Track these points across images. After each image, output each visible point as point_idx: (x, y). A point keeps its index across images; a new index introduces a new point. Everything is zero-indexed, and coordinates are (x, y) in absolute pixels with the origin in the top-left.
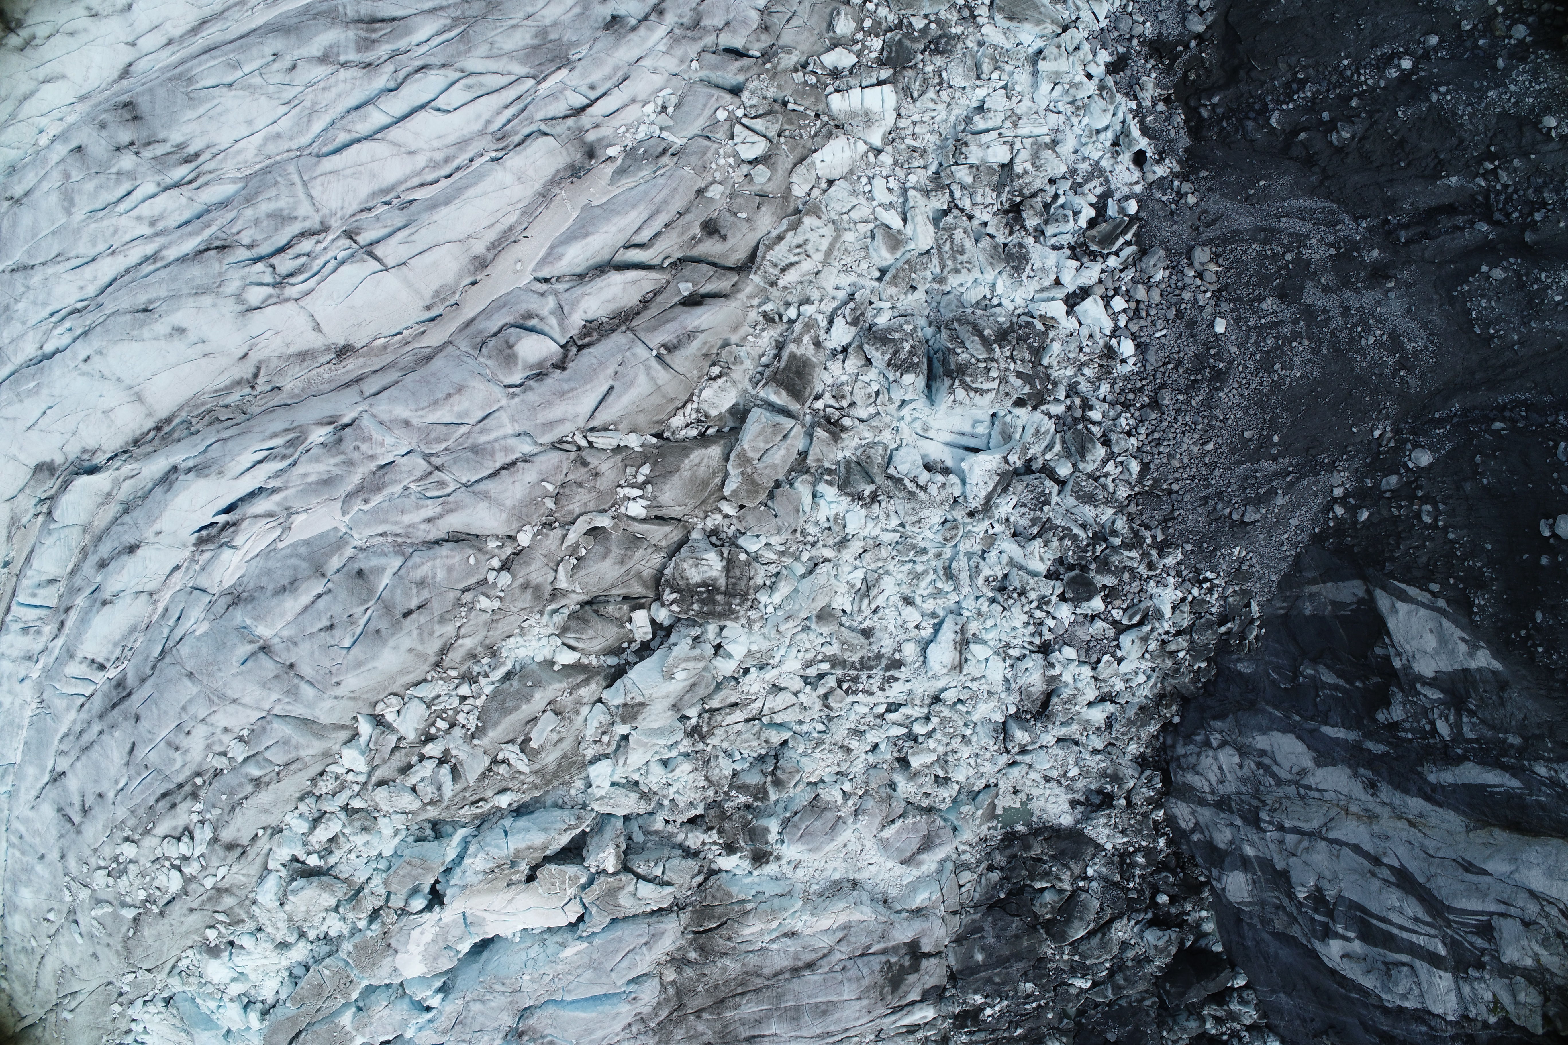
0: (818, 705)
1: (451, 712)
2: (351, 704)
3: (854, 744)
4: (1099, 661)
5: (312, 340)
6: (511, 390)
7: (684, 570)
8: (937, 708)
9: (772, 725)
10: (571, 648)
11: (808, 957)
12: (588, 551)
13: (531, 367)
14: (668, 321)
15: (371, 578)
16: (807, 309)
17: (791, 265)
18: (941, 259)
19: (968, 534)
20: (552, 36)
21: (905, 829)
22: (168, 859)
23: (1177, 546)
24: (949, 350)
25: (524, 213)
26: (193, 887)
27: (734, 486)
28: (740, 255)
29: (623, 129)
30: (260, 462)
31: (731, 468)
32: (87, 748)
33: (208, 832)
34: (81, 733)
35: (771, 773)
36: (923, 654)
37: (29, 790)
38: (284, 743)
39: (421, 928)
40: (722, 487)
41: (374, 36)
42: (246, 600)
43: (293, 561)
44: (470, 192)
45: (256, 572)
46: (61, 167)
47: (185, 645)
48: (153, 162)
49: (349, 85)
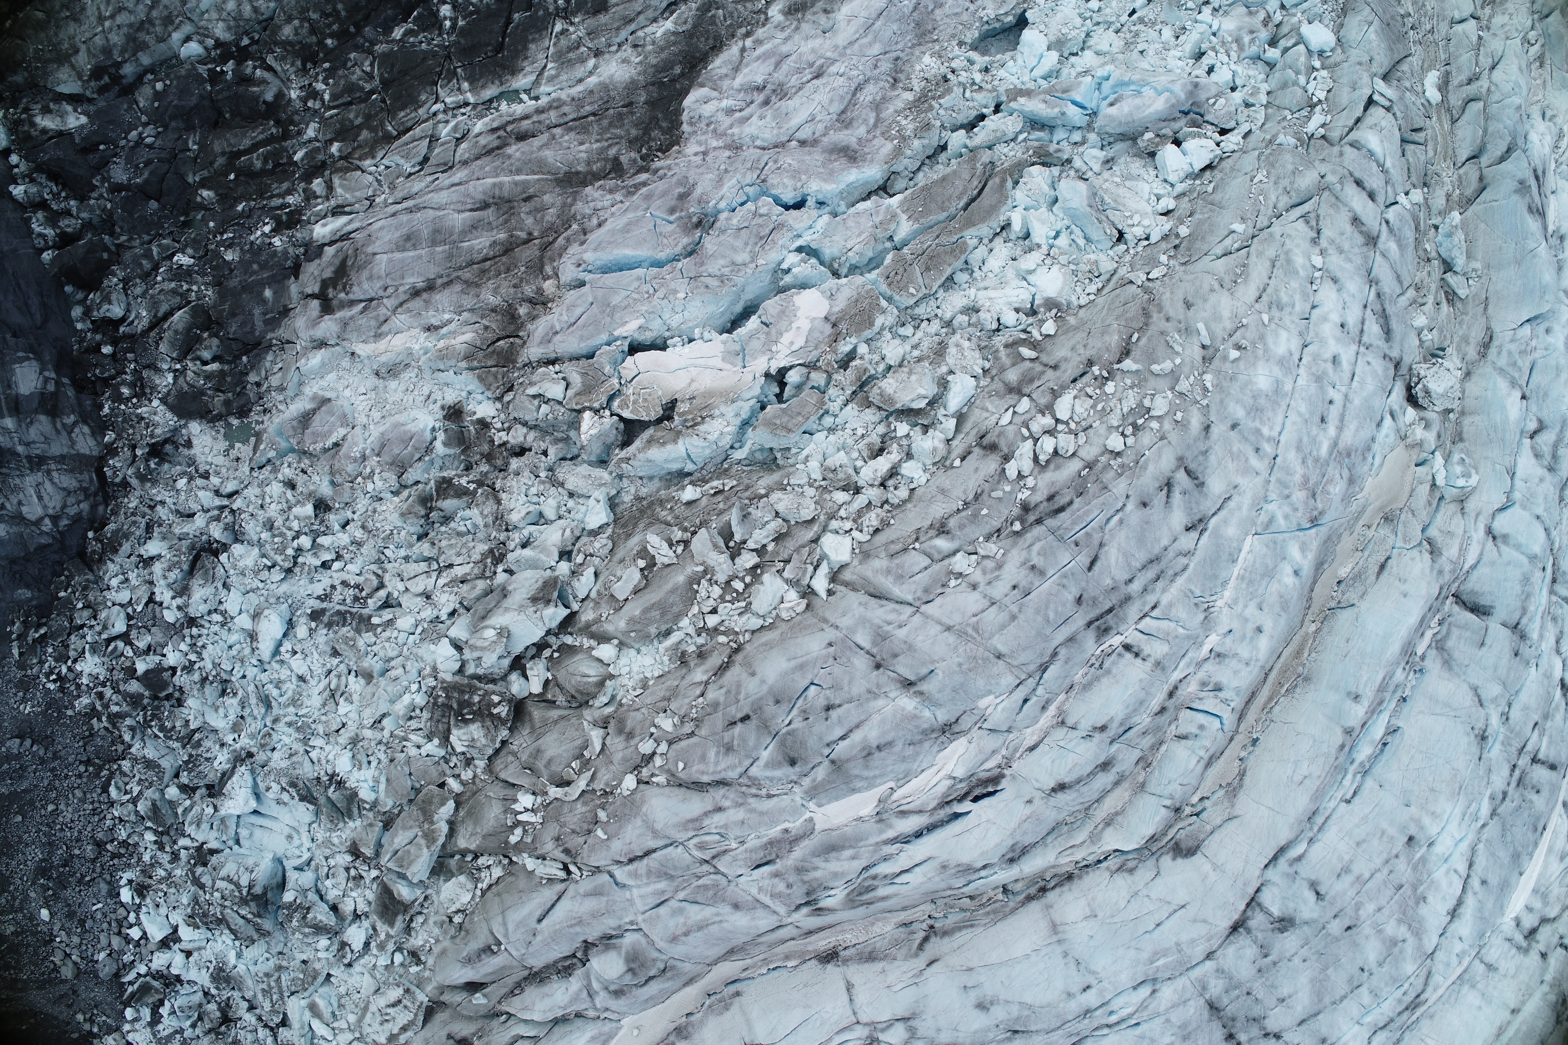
0: (387, 578)
1: (728, 598)
2: (828, 615)
3: (359, 534)
4: (147, 604)
5: (858, 973)
6: (634, 928)
7: (486, 736)
8: (287, 565)
9: (428, 561)
10: (603, 661)
11: (417, 303)
12: (569, 766)
13: (614, 947)
14: (495, 972)
15: (780, 758)
16: (383, 961)
17: (393, 1005)
18: (280, 987)
19: (252, 736)
21: (324, 436)
22: (1070, 432)
23: (80, 713)
24: (259, 916)
26: (1043, 401)
27: (444, 809)
28: (440, 1017)
30: (905, 872)
31: (444, 828)
32: (1152, 561)
33: (1012, 470)
34: (1158, 578)
35: (431, 509)
36: (291, 624)
37: (1239, 508)
38: (902, 577)
39: (794, 348)
40: (457, 809)
42: (933, 731)
43: (871, 774)
45: (921, 757)
47: (1008, 684)
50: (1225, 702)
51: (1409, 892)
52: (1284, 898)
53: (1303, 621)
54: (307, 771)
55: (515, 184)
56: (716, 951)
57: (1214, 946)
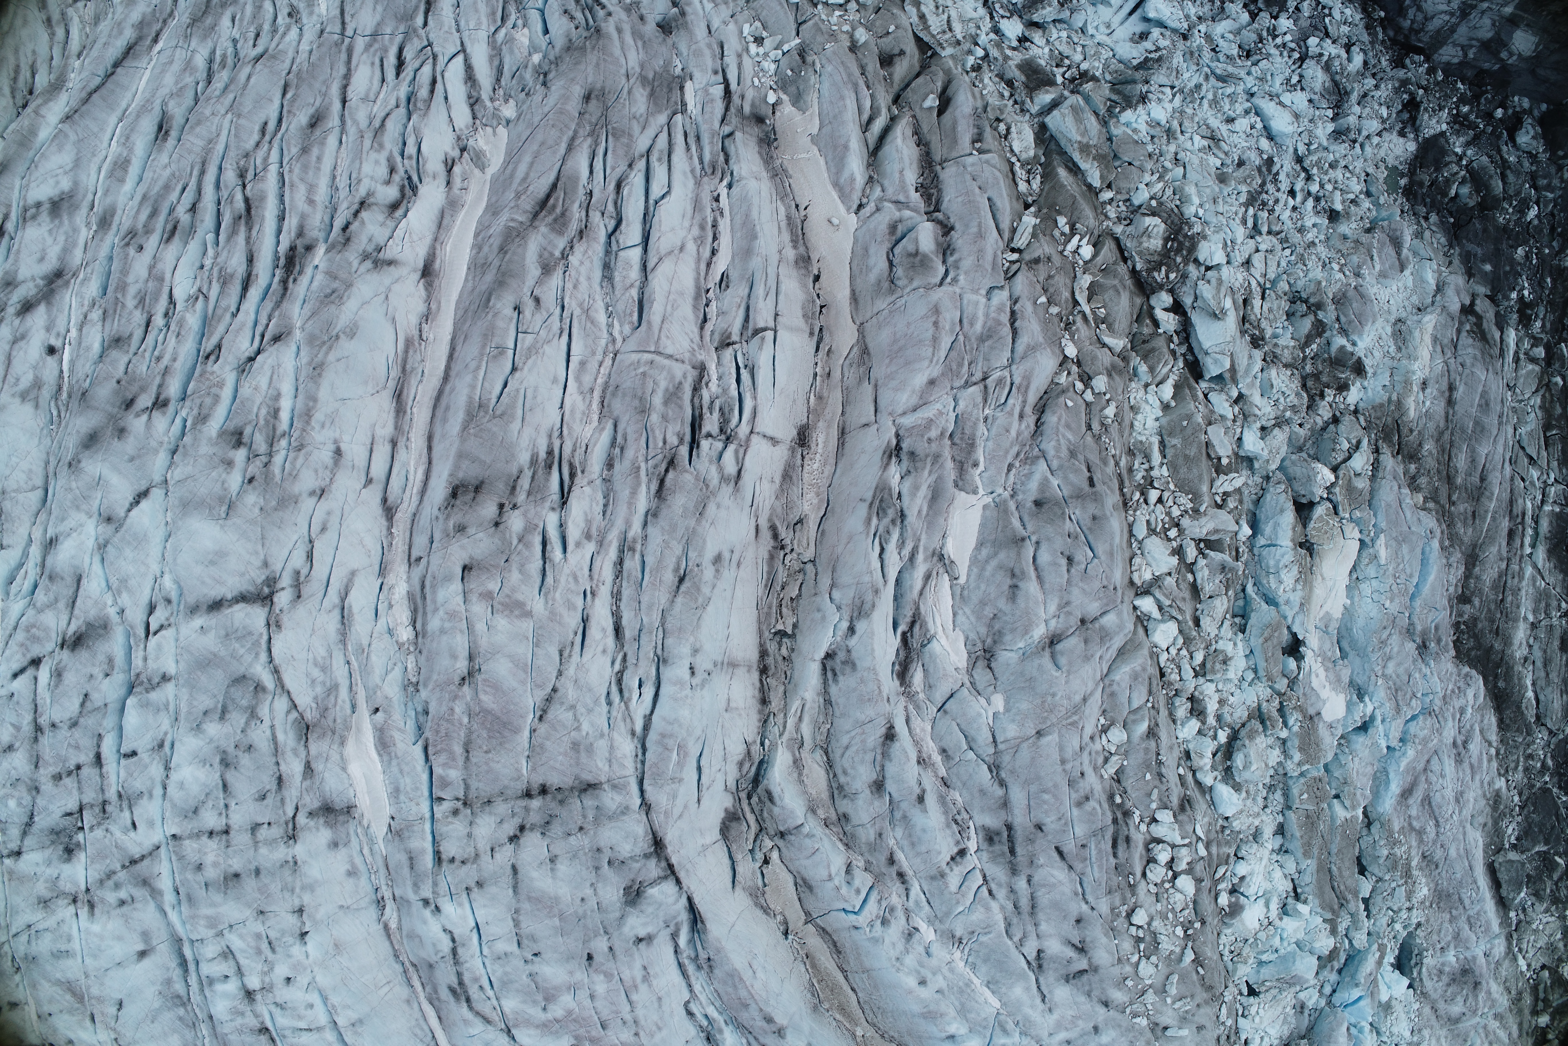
0: (1273, 239)
1: (1167, 519)
3: (1310, 236)
5: (781, 456)
6: (949, 279)
7: (1148, 249)
9: (1274, 283)
10: (1160, 383)
11: (1445, 384)
12: (1103, 306)
13: (938, 252)
14: (954, 128)
15: (1047, 494)
16: (983, 39)
17: (947, 22)
19: (1200, 49)
20: (651, 76)
21: (1379, 252)
22: (1163, 882)
25: (782, 199)
26: (1199, 868)
27: (1097, 174)
29: (756, 80)
30: (882, 550)
31: (1083, 166)
32: (1033, 907)
33: (1166, 817)
34: (1015, 907)
35: (1309, 308)
36: (1271, 138)
37: (1032, 1007)
38: (1135, 679)
39: (1313, 676)
40: (1089, 186)
41: (558, 210)
42: (995, 642)
43: (989, 568)
44: (755, 214)
45: (973, 619)
46: (474, 598)
47: (1004, 730)
48: (531, 498)
49: (587, 263)
50: (871, 925)
51: (594, 1033)
52: (660, 905)
53: (874, 1025)
54: (1160, 77)
55: (1486, 512)
56: (880, 339)
57: (653, 815)
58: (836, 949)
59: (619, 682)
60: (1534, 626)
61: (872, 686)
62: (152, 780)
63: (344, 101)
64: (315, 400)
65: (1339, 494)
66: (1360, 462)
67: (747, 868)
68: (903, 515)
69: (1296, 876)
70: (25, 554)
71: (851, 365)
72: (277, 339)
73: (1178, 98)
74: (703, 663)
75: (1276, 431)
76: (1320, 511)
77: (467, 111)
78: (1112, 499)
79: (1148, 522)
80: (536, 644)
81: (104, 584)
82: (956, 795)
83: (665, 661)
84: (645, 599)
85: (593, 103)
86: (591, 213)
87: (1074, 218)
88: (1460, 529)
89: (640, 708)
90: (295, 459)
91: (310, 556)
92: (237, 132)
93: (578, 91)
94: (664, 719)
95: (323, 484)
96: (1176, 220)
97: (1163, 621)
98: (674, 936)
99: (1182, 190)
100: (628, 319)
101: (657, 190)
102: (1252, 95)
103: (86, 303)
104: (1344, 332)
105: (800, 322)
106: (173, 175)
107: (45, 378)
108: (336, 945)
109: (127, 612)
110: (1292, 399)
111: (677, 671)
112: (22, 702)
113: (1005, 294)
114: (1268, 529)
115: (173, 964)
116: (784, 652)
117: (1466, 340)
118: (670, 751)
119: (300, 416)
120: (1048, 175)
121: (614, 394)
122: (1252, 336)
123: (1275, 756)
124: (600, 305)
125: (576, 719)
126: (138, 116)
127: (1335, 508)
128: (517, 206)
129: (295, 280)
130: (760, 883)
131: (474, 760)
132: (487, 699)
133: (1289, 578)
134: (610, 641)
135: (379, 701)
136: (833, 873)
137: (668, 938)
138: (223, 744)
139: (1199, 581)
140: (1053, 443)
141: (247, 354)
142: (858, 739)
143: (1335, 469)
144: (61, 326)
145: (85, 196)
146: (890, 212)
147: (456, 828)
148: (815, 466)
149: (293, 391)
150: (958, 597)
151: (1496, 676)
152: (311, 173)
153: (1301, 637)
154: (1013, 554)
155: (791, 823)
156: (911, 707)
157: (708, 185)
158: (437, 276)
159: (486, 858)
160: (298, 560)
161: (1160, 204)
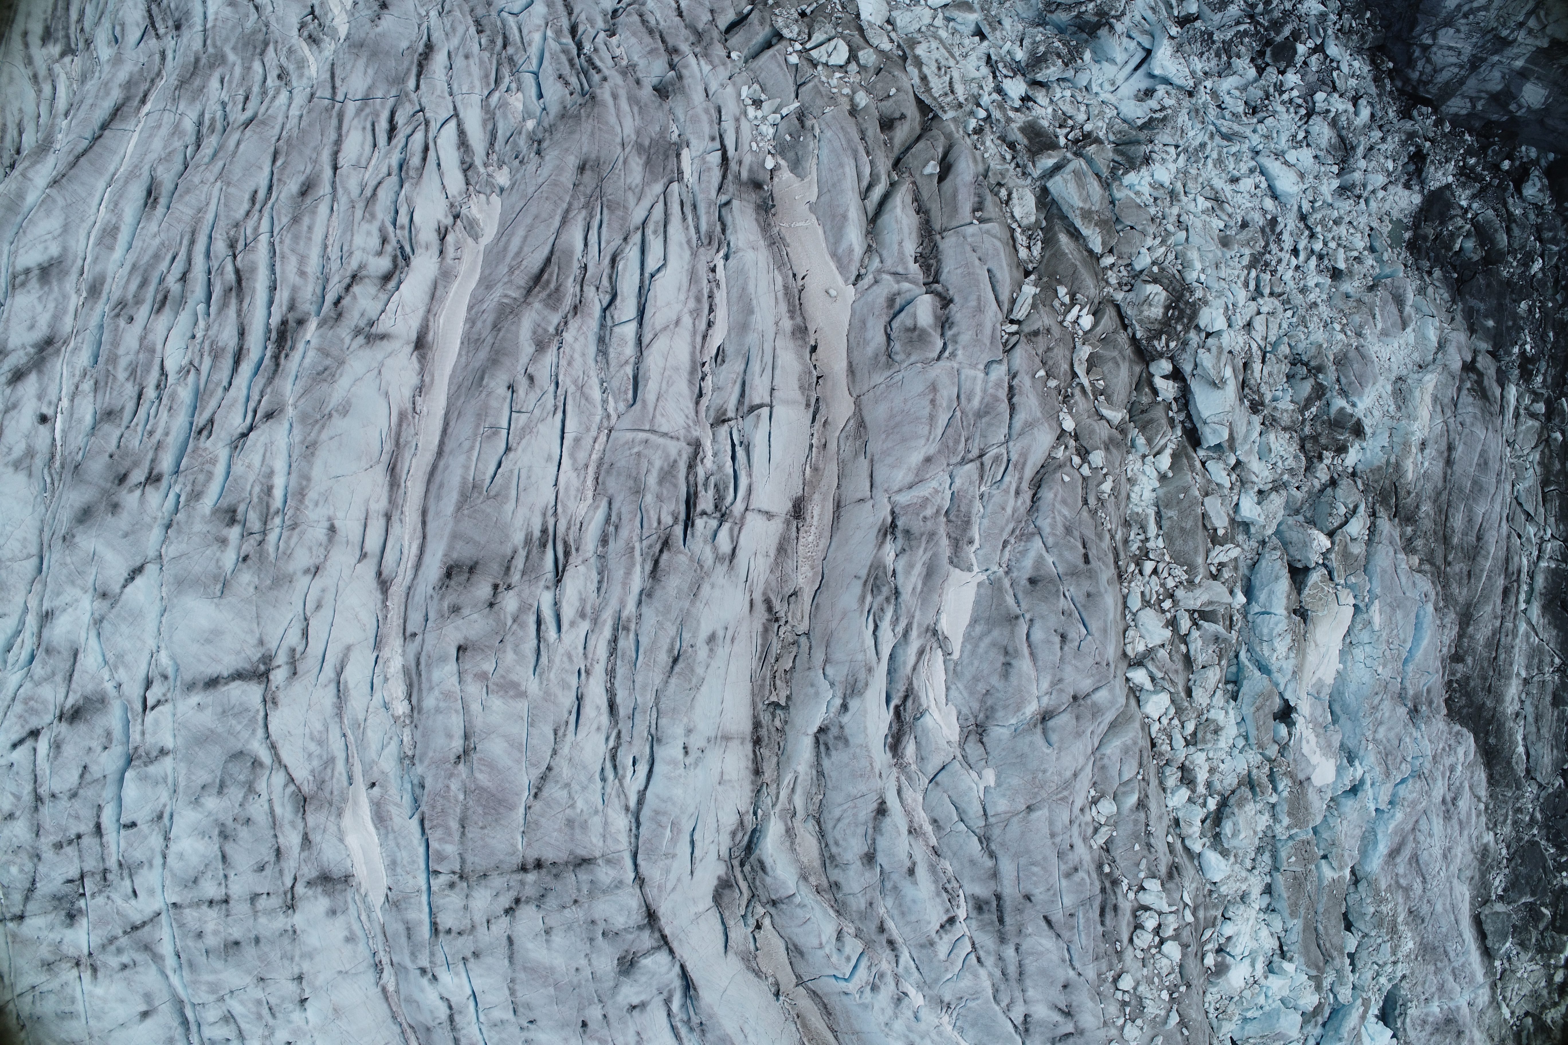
0: (1275, 301)
1: (1161, 590)
3: (1312, 297)
4: (1334, 82)
5: (775, 530)
6: (947, 354)
7: (1148, 317)
8: (1309, 222)
9: (1275, 345)
10: (1158, 453)
12: (1102, 378)
13: (936, 325)
14: (955, 196)
15: (1042, 572)
16: (985, 100)
17: (951, 84)
19: (1205, 106)
20: (647, 143)
21: (1382, 310)
22: (1150, 947)
24: (1077, 17)
25: (779, 268)
26: (1185, 934)
27: (1099, 240)
29: (754, 145)
30: (876, 627)
31: (1085, 232)
32: (1021, 974)
33: (1153, 885)
34: (1003, 974)
35: (1309, 371)
36: (1275, 197)
38: (1126, 753)
39: (1304, 742)
40: (1091, 252)
41: (553, 286)
42: (987, 717)
43: (983, 645)
44: (751, 287)
45: (966, 695)
46: (469, 678)
47: (995, 804)
48: (526, 578)
49: (582, 339)
50: (861, 991)
52: (654, 974)
54: (1164, 136)
55: (1482, 571)
56: (876, 414)
57: (647, 889)
58: (827, 1011)
59: (614, 758)
60: (1526, 682)
61: (864, 763)
62: (152, 850)
63: (335, 168)
64: (309, 479)
65: (1334, 560)
66: (1357, 527)
67: (740, 933)
68: (897, 593)
69: (1282, 934)
70: (22, 622)
71: (847, 438)
72: (269, 416)
73: (1182, 158)
74: (695, 742)
75: (1274, 495)
76: (1315, 577)
77: (460, 177)
78: (1107, 573)
79: (1142, 593)
80: (531, 724)
81: (100, 659)
82: (946, 864)
83: (659, 740)
84: (639, 679)
85: (588, 173)
86: (585, 288)
87: (1075, 288)
88: (1455, 589)
89: (634, 784)
90: (289, 538)
91: (305, 634)
92: (226, 200)
93: (572, 161)
94: (658, 797)
95: (317, 562)
96: (1178, 287)
97: (1155, 692)
98: (667, 1002)
99: (1184, 255)
100: (623, 396)
101: (652, 264)
102: (1257, 153)
103: (77, 373)
104: (1343, 393)
105: (797, 395)
106: (163, 244)
107: (37, 447)
108: (335, 1010)
109: (124, 687)
110: (1291, 462)
111: (670, 751)
112: (22, 772)
113: (1004, 368)
114: (1262, 596)
115: (175, 1023)
116: (777, 723)
117: (1466, 399)
118: (664, 828)
119: (293, 495)
120: (1049, 241)
121: (608, 472)
122: (1252, 401)
123: (1264, 820)
124: (594, 382)
125: (570, 797)
126: (126, 182)
127: (1330, 573)
128: (511, 281)
129: (287, 356)
130: (752, 947)
131: (470, 835)
132: (483, 778)
133: (1282, 646)
134: (605, 719)
135: (375, 776)
136: (824, 941)
137: (661, 1003)
138: (222, 817)
139: (1192, 652)
140: (1049, 520)
141: (240, 430)
142: (850, 813)
143: (1331, 534)
144: (53, 395)
145: (74, 262)
146: (889, 284)
147: (452, 901)
148: (810, 539)
149: (286, 468)
150: (951, 673)
151: (1487, 733)
152: (302, 243)
153: (1292, 704)
154: (1006, 632)
155: (783, 893)
156: (903, 778)
157: (705, 256)
158: (431, 348)
159: (482, 930)
160: (294, 638)
161: (1162, 270)
